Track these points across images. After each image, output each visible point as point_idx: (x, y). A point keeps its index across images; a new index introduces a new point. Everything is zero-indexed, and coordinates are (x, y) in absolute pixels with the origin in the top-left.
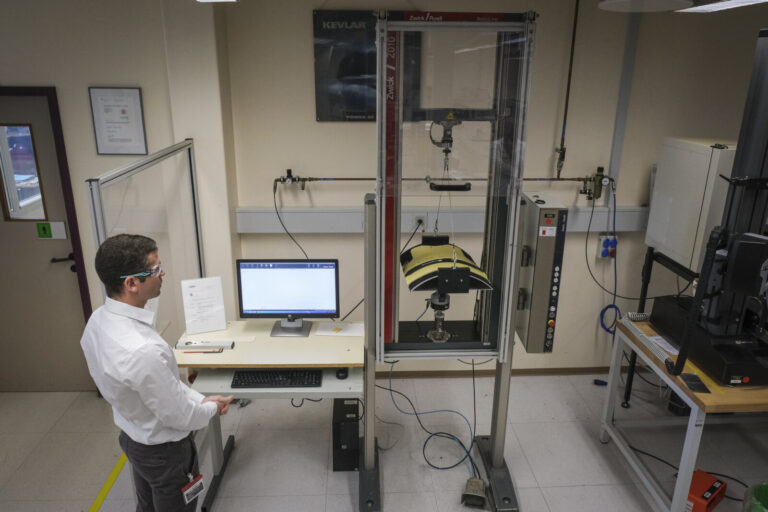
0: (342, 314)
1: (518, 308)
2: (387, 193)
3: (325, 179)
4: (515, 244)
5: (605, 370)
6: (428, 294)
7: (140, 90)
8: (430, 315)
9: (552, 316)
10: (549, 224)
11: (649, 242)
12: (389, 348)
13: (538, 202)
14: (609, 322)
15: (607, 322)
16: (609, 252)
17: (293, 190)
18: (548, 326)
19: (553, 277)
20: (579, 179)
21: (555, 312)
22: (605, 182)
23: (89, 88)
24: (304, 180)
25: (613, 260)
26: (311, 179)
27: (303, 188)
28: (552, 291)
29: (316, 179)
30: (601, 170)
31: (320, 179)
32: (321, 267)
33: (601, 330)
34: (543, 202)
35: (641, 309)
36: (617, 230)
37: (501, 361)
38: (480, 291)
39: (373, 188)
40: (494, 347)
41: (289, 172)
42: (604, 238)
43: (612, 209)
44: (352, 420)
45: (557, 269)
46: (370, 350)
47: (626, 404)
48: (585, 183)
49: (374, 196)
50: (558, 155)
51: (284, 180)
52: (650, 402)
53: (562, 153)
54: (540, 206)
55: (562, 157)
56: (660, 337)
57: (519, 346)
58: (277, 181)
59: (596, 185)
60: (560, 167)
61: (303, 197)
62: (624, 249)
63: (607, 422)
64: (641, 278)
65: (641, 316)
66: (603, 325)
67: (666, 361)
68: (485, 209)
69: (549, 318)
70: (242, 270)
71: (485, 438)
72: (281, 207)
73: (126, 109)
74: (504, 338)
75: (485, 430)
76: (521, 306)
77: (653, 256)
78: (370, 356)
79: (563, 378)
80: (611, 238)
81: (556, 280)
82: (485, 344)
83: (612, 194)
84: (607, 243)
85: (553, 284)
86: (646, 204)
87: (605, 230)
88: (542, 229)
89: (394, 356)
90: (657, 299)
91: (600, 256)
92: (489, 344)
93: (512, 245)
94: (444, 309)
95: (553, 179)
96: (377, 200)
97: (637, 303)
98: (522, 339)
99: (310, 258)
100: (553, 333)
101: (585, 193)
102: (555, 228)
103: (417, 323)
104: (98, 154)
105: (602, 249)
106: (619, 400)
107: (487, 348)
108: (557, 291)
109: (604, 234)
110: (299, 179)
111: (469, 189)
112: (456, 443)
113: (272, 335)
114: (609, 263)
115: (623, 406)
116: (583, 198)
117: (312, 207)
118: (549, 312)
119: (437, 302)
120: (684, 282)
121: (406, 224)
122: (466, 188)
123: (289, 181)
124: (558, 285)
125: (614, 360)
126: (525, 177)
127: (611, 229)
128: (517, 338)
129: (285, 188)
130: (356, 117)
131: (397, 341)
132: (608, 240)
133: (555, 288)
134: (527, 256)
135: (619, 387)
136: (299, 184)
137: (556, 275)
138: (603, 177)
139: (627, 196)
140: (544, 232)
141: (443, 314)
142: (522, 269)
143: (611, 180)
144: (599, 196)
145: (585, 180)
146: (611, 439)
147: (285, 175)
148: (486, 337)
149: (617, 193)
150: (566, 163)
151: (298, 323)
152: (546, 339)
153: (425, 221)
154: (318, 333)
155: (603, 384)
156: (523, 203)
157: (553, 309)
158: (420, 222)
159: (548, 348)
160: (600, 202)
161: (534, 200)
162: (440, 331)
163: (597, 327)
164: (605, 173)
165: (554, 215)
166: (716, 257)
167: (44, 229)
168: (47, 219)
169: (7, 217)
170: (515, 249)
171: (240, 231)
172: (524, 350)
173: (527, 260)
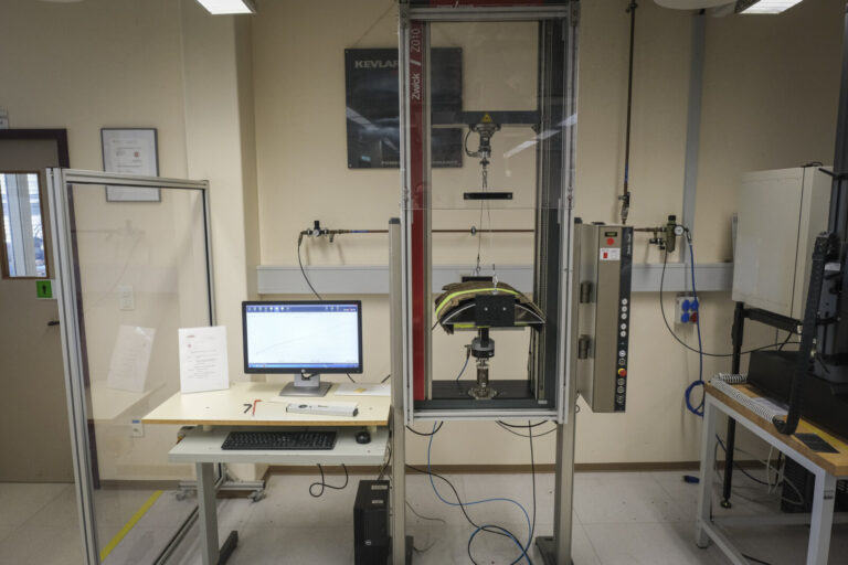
1: (579, 357)
3: (356, 232)
4: (571, 268)
5: (695, 465)
7: (156, 131)
9: (622, 363)
11: (736, 297)
12: (420, 405)
14: (696, 403)
15: (694, 397)
16: (690, 316)
17: (322, 246)
18: (618, 377)
19: (621, 313)
20: (648, 230)
21: (626, 357)
22: (679, 231)
23: (102, 130)
24: (334, 232)
25: (695, 326)
26: (341, 232)
27: (331, 240)
28: (620, 330)
29: (348, 232)
30: (672, 218)
31: (351, 232)
32: (341, 310)
33: (687, 410)
34: (602, 224)
35: (736, 370)
36: (697, 289)
37: (560, 422)
40: (552, 405)
41: (317, 224)
42: (682, 300)
43: (690, 265)
44: (378, 506)
45: (625, 301)
47: (726, 504)
48: (655, 234)
50: (621, 203)
51: (311, 232)
52: (755, 501)
53: (626, 199)
55: (627, 203)
56: (762, 399)
58: (303, 233)
59: (668, 237)
60: (625, 215)
61: (333, 257)
62: (708, 314)
63: (704, 517)
64: (731, 340)
65: (736, 377)
66: (690, 407)
67: (775, 420)
69: (618, 367)
70: (248, 315)
71: (549, 539)
72: (308, 263)
73: (140, 151)
76: (583, 353)
77: (743, 312)
78: (397, 416)
79: (645, 475)
80: (691, 299)
81: (624, 316)
82: (540, 402)
83: (687, 245)
84: (686, 306)
85: (621, 321)
86: (729, 259)
87: (682, 289)
88: (602, 251)
89: (426, 415)
90: (752, 352)
91: (679, 322)
92: (545, 402)
93: (568, 270)
94: (488, 357)
98: (587, 399)
100: (625, 386)
101: (656, 242)
102: (618, 250)
104: (107, 201)
105: (681, 312)
106: (717, 500)
107: (543, 407)
108: (627, 330)
109: (682, 294)
110: (328, 232)
111: (511, 198)
112: (512, 541)
113: (281, 395)
114: (691, 330)
115: (723, 506)
116: (654, 249)
117: (343, 263)
118: (619, 357)
119: (479, 347)
122: (506, 196)
123: (316, 232)
124: (627, 322)
125: (705, 451)
127: (690, 289)
129: (312, 242)
130: (392, 163)
131: (430, 397)
132: (687, 302)
133: (624, 326)
134: (587, 292)
135: (715, 484)
136: (328, 237)
137: (624, 309)
138: (675, 225)
139: (706, 250)
140: (605, 255)
141: (485, 365)
142: (582, 307)
143: (686, 230)
144: (673, 249)
145: (655, 231)
146: (711, 542)
147: (312, 227)
148: (542, 393)
149: (694, 243)
150: (631, 210)
152: (617, 394)
154: (338, 393)
155: (696, 481)
156: (577, 222)
157: (622, 353)
159: (620, 406)
160: (674, 257)
163: (683, 411)
164: (678, 222)
165: (616, 235)
166: (826, 274)
167: (44, 288)
168: (48, 277)
169: (6, 275)
170: (571, 274)
171: (260, 292)
172: (590, 410)
173: (588, 295)
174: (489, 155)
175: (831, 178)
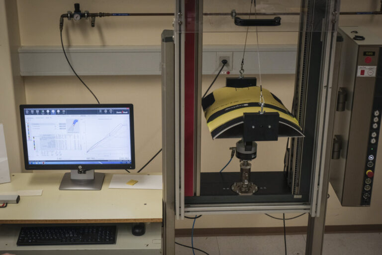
0: (139, 165)
1: (332, 158)
2: (186, 30)
3: (117, 15)
4: (330, 85)
6: (233, 142)
8: (235, 166)
9: (370, 166)
10: (368, 63)
12: (190, 201)
13: (357, 38)
17: (83, 28)
18: (366, 176)
19: (373, 123)
21: (374, 161)
24: (94, 15)
26: (102, 15)
27: (93, 25)
28: (371, 138)
29: (108, 15)
31: (112, 15)
32: (114, 112)
34: (362, 38)
37: (313, 215)
38: (290, 138)
39: (171, 23)
40: (306, 199)
41: (77, 6)
45: (377, 113)
46: (169, 204)
49: (172, 32)
51: (72, 16)
54: (359, 43)
57: (333, 199)
58: (63, 16)
61: (94, 38)
68: (296, 47)
69: (367, 168)
70: (26, 117)
72: (69, 46)
74: (317, 190)
78: (169, 211)
81: (375, 126)
82: (295, 197)
85: (372, 130)
88: (360, 68)
89: (195, 210)
92: (300, 197)
93: (327, 87)
94: (251, 159)
95: (376, 13)
96: (175, 37)
98: (337, 192)
99: (101, 103)
100: (371, 185)
102: (375, 68)
103: (221, 175)
107: (298, 201)
108: (377, 138)
110: (89, 15)
111: (279, 24)
113: (61, 188)
117: (104, 46)
118: (367, 160)
119: (243, 151)
121: (208, 65)
122: (274, 22)
123: (77, 17)
124: (377, 131)
126: (341, 11)
128: (331, 190)
129: (73, 25)
131: (198, 194)
133: (374, 135)
136: (89, 20)
137: (376, 119)
140: (363, 72)
141: (248, 165)
142: (338, 113)
147: (73, 10)
148: (297, 189)
151: (89, 175)
152: (364, 192)
153: (230, 62)
154: (111, 186)
156: (340, 39)
157: (371, 158)
158: (225, 62)
159: (365, 201)
161: (352, 36)
162: (246, 183)
165: (374, 53)
170: (330, 90)
171: (22, 74)
172: (340, 203)
173: (344, 103)
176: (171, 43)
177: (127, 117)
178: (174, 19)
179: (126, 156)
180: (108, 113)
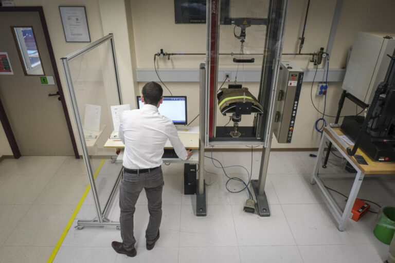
0: (188, 123)
2: (211, 64)
3: (180, 54)
5: (316, 149)
6: (231, 114)
7: (85, 7)
8: (232, 124)
9: (292, 126)
10: (293, 79)
11: (344, 88)
12: (211, 140)
13: (289, 68)
14: (320, 126)
15: (319, 127)
16: (323, 92)
17: (164, 60)
18: (290, 130)
19: (294, 106)
20: (310, 54)
21: (294, 124)
22: (324, 56)
23: (59, 7)
24: (169, 54)
25: (324, 96)
26: (173, 54)
27: (169, 59)
28: (293, 113)
29: (176, 54)
30: (322, 49)
31: (177, 54)
32: (178, 100)
33: (315, 130)
34: (291, 68)
35: (337, 122)
36: (328, 81)
37: (265, 147)
38: (256, 113)
39: (204, 60)
40: (262, 140)
41: (162, 50)
42: (320, 85)
43: (326, 70)
44: (193, 172)
45: (296, 102)
46: (202, 140)
47: (325, 166)
48: (313, 56)
49: (204, 64)
50: (300, 41)
51: (159, 55)
52: (336, 165)
53: (303, 40)
54: (290, 70)
55: (302, 43)
56: (345, 136)
57: (274, 139)
58: (156, 55)
59: (319, 58)
60: (301, 47)
61: (169, 63)
62: (331, 91)
63: (315, 175)
64: (338, 106)
65: (337, 125)
66: (317, 128)
67: (347, 149)
68: (261, 70)
69: (290, 127)
71: (256, 181)
72: (158, 68)
73: (78, 18)
74: (267, 136)
75: (256, 177)
76: (276, 120)
77: (345, 95)
78: (202, 144)
79: (295, 153)
80: (324, 85)
81: (295, 108)
82: (258, 138)
83: (327, 61)
84: (322, 87)
85: (293, 110)
86: (344, 67)
87: (321, 80)
88: (290, 82)
89: (212, 143)
90: (345, 117)
91: (318, 94)
92: (259, 138)
93: (274, 90)
94: (238, 121)
95: (297, 54)
96: (206, 67)
97: (335, 119)
98: (276, 136)
99: (173, 95)
100: (292, 134)
101: (313, 61)
102: (296, 82)
103: (225, 128)
104: (66, 42)
105: (319, 90)
106: (321, 164)
107: (259, 140)
108: (295, 114)
109: (321, 83)
110: (167, 54)
112: (242, 183)
114: (322, 97)
115: (323, 167)
116: (312, 64)
117: (174, 68)
118: (291, 123)
119: (235, 118)
120: (360, 109)
121: (220, 77)
122: (252, 61)
123: (162, 55)
124: (296, 110)
125: (321, 145)
126: (283, 53)
127: (325, 80)
128: (274, 136)
129: (160, 59)
130: (196, 21)
131: (215, 136)
132: (322, 86)
134: (281, 95)
135: (322, 158)
136: (167, 56)
137: (296, 105)
138: (323, 53)
139: (334, 64)
140: (291, 84)
141: (237, 124)
142: (278, 102)
143: (327, 55)
144: (320, 63)
145: (313, 55)
146: (316, 183)
147: (160, 52)
148: (259, 135)
149: (330, 62)
150: (304, 45)
152: (288, 137)
153: (230, 76)
155: (315, 156)
156: (281, 68)
158: (227, 76)
159: (289, 141)
160: (320, 66)
161: (287, 67)
162: (236, 132)
163: (314, 128)
164: (325, 51)
165: (296, 75)
166: (379, 98)
167: (44, 80)
168: (45, 75)
169: (26, 74)
170: (275, 92)
171: (138, 81)
172: (277, 141)
173: (281, 98)
174: (245, 38)
175: (390, 59)
176: (204, 70)
177: (184, 102)
178: (205, 56)
179: (183, 119)
180: (176, 100)
